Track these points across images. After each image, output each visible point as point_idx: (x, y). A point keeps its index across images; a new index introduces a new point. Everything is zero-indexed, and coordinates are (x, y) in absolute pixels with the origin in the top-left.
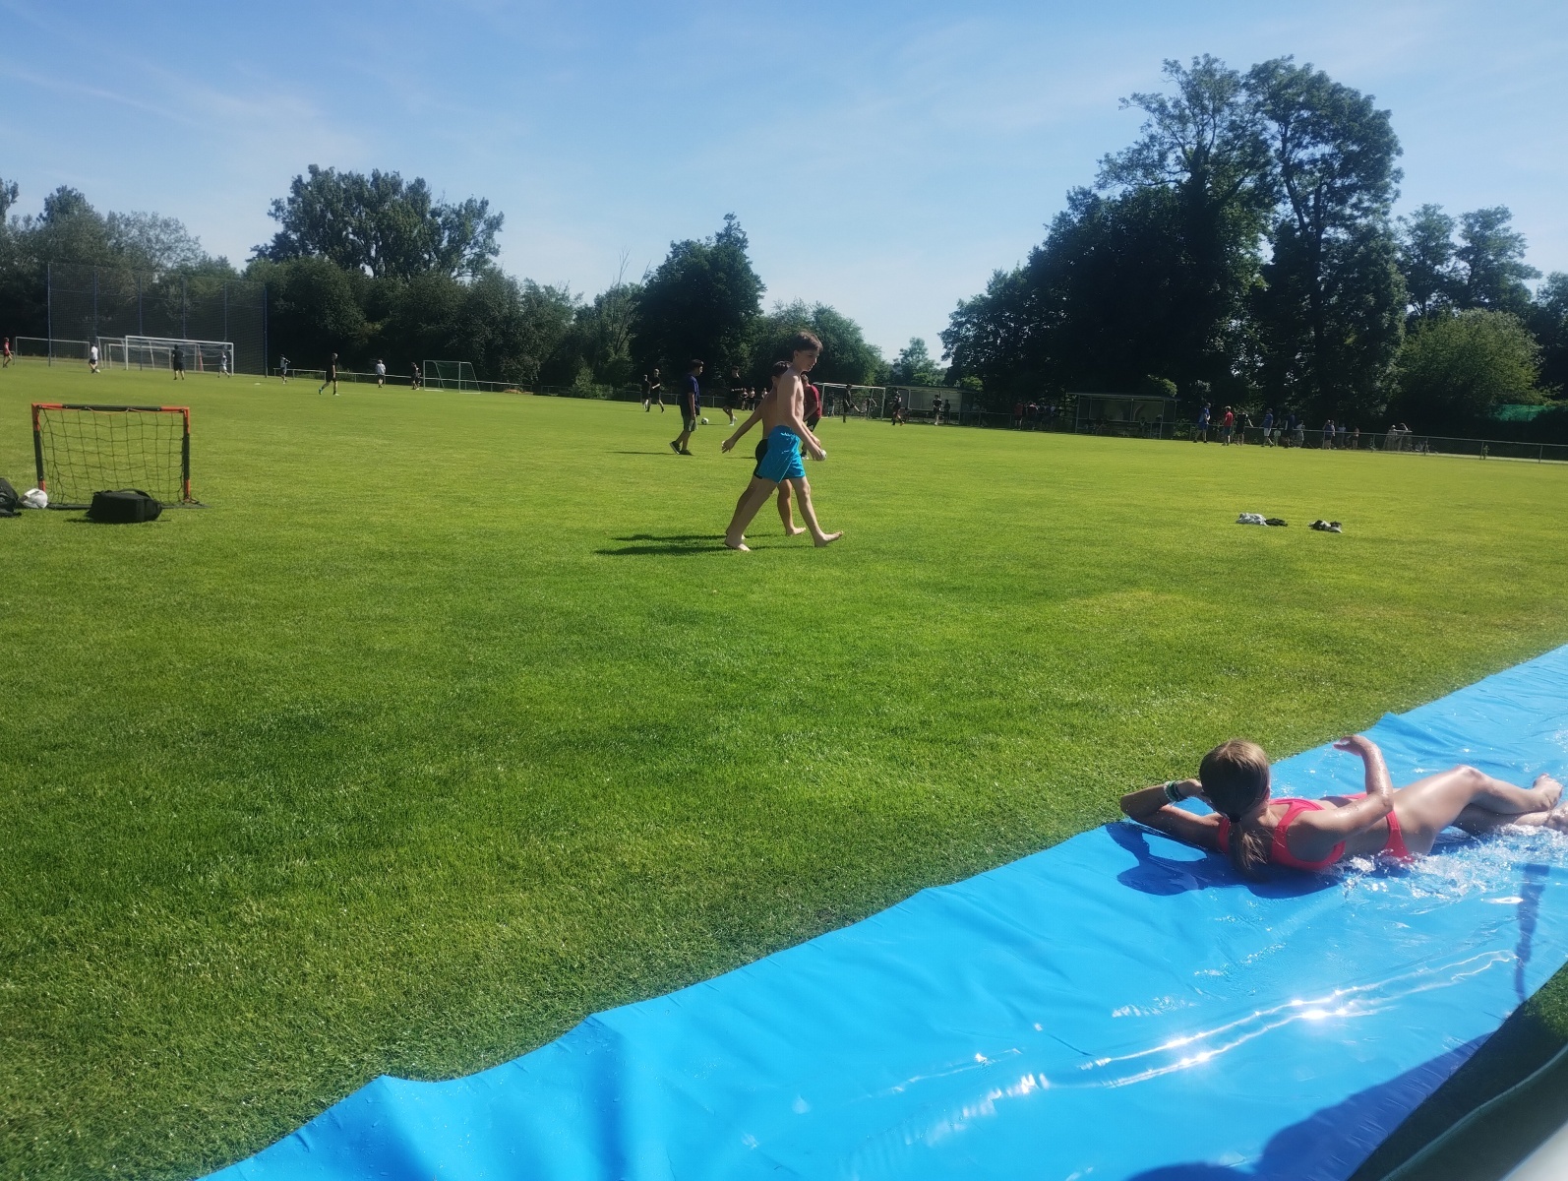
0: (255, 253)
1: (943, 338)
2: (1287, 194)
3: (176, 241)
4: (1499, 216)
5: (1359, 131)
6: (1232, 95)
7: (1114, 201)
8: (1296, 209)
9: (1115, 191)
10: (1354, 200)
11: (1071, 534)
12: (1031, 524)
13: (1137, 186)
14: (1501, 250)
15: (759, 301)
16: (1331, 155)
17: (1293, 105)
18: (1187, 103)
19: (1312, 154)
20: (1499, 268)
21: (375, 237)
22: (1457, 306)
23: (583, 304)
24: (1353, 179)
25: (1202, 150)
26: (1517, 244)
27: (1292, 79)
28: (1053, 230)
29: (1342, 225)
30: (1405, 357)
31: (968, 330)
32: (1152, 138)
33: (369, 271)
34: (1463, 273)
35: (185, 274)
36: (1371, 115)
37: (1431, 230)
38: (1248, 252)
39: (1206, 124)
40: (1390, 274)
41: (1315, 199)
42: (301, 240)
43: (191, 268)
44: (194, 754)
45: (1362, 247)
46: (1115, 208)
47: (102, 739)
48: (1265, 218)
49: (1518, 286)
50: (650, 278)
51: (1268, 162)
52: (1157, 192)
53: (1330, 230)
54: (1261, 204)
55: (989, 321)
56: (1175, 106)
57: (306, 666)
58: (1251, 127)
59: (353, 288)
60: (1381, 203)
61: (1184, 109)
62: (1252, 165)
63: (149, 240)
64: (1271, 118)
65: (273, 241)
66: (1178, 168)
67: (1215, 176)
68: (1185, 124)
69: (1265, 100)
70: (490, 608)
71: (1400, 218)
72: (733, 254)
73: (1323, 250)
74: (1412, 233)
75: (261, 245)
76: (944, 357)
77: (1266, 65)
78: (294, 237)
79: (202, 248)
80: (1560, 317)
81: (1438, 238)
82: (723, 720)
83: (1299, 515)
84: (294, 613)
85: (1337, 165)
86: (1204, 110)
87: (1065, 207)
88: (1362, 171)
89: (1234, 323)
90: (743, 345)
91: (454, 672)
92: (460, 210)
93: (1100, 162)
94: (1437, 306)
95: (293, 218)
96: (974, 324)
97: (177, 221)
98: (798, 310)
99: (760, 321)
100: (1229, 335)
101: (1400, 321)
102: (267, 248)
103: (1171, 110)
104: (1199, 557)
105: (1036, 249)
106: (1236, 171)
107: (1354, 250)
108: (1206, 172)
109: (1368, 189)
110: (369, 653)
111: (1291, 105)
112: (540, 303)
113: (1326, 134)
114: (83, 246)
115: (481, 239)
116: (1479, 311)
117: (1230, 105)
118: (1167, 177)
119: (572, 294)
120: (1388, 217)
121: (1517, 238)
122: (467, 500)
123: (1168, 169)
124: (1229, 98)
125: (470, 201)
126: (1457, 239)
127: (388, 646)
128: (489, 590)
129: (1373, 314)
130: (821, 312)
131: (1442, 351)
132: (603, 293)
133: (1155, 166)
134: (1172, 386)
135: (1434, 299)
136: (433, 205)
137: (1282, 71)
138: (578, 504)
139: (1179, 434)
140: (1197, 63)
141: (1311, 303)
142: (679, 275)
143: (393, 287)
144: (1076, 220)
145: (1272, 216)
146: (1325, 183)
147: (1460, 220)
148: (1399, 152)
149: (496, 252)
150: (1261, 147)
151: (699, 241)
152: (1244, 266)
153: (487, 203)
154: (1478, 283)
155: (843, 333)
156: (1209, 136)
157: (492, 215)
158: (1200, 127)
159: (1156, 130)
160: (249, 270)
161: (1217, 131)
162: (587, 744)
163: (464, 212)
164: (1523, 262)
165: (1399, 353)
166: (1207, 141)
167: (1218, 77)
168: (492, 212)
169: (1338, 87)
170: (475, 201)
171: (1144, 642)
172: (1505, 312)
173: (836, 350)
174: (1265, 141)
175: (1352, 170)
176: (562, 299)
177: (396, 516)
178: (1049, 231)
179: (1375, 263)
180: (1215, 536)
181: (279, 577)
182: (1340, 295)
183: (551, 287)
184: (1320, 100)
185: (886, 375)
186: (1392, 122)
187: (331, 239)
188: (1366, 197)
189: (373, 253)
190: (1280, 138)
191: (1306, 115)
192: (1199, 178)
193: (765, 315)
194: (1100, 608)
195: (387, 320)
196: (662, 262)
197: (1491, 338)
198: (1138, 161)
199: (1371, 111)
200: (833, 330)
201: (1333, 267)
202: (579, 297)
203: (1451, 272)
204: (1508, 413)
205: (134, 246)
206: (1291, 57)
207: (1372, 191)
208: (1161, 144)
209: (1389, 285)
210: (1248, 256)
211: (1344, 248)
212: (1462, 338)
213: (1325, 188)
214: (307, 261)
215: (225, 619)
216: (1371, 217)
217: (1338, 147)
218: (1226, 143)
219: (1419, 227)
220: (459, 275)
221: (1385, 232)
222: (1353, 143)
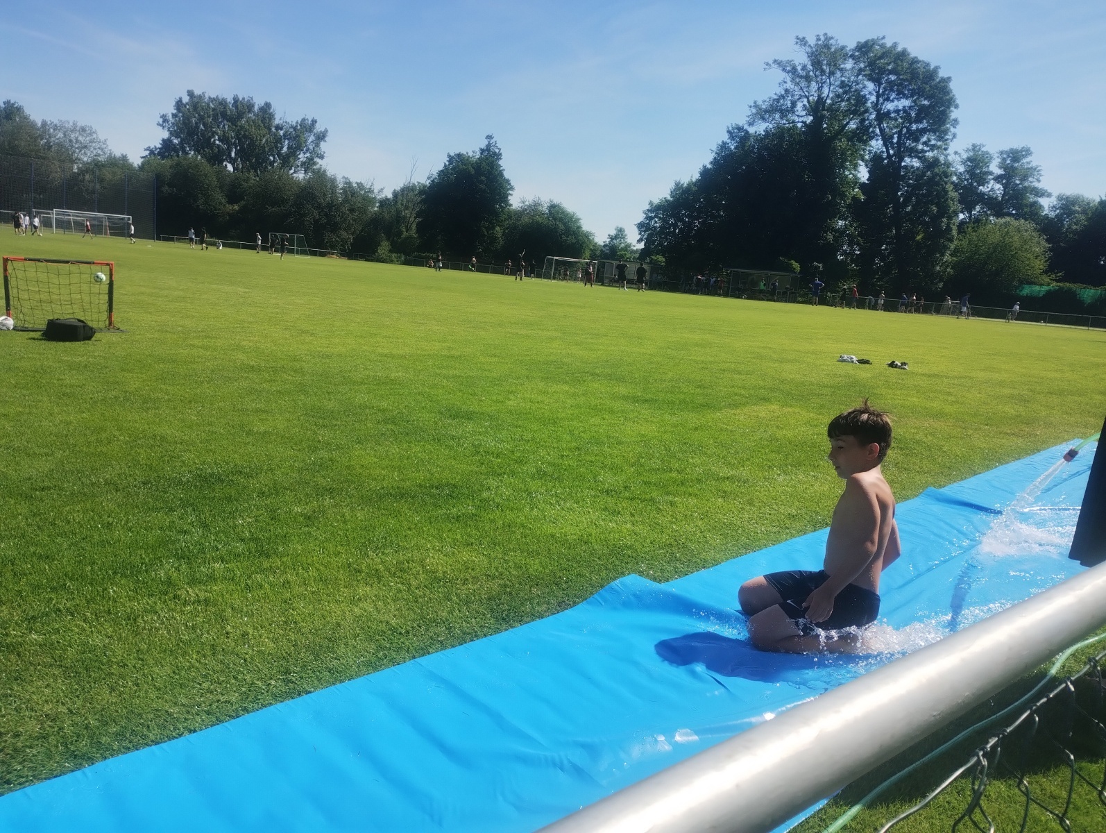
0: (148, 152)
1: (638, 228)
2: (879, 134)
3: (90, 142)
4: (1024, 153)
5: (929, 91)
6: (843, 63)
7: (760, 135)
8: (885, 144)
9: (760, 128)
10: (924, 139)
11: (726, 366)
12: (698, 359)
13: (775, 125)
14: (1025, 177)
15: (509, 198)
16: (910, 107)
17: (885, 71)
18: (811, 67)
19: (897, 106)
20: (1023, 189)
21: (235, 143)
22: (994, 215)
23: (384, 196)
24: (924, 124)
25: (821, 101)
26: (1036, 173)
27: (884, 53)
28: (716, 153)
29: (916, 157)
30: (956, 250)
31: (656, 222)
32: (787, 91)
33: (230, 168)
34: (998, 192)
35: (97, 165)
36: (938, 80)
37: (976, 163)
38: (851, 174)
39: (824, 82)
40: (948, 191)
41: (898, 137)
42: (181, 143)
43: (101, 161)
44: (137, 496)
45: (929, 173)
46: (760, 139)
47: (74, 485)
48: (864, 150)
49: (1036, 202)
50: (432, 179)
51: (866, 111)
52: (789, 129)
53: (907, 161)
54: (860, 140)
55: (671, 216)
56: (802, 69)
57: (208, 441)
58: (855, 85)
59: (218, 179)
60: (943, 142)
61: (809, 71)
62: (855, 113)
63: (71, 141)
64: (869, 80)
65: (161, 144)
66: (804, 113)
67: (830, 119)
68: (810, 82)
69: (865, 67)
70: (330, 405)
71: (956, 153)
72: (492, 163)
73: (902, 173)
74: (964, 163)
75: (152, 147)
76: (639, 241)
77: (866, 43)
78: (176, 141)
79: (109, 148)
80: (1063, 225)
81: (981, 167)
82: (493, 482)
83: (880, 357)
84: (196, 405)
85: (913, 114)
86: (823, 72)
87: (726, 138)
88: (931, 119)
89: (840, 223)
90: (498, 228)
91: (309, 447)
92: (297, 126)
93: (751, 107)
94: (979, 215)
95: (176, 128)
96: (660, 218)
97: (91, 127)
98: (537, 204)
99: (509, 212)
100: (836, 231)
101: (954, 225)
102: (156, 149)
103: (800, 72)
104: (812, 384)
105: (704, 167)
106: (844, 116)
107: (924, 174)
108: (823, 116)
109: (934, 131)
110: (249, 433)
111: (882, 71)
112: (353, 194)
113: (906, 92)
114: (23, 144)
115: (311, 147)
116: (1008, 219)
117: (841, 70)
118: (796, 119)
119: (376, 189)
120: (947, 152)
121: (1036, 169)
122: (307, 332)
123: (797, 113)
124: (840, 65)
125: (304, 120)
126: (995, 168)
127: (262, 429)
128: (329, 393)
129: (936, 219)
130: (553, 207)
131: (981, 246)
132: (398, 189)
133: (788, 111)
134: (796, 266)
135: (978, 210)
136: (277, 122)
137: (877, 47)
138: (385, 337)
139: (800, 299)
140: (819, 40)
141: (893, 211)
142: (453, 177)
143: (247, 180)
144: (732, 147)
145: (868, 148)
146: (905, 127)
147: (997, 155)
148: (957, 107)
149: (322, 157)
150: (861, 100)
151: (467, 153)
152: (848, 183)
153: (316, 122)
154: (1008, 200)
155: (569, 222)
156: (826, 91)
157: (319, 130)
158: (820, 85)
159: (789, 85)
160: (143, 164)
161: (832, 88)
162: (402, 496)
163: (299, 127)
164: (1040, 186)
165: (952, 247)
166: (825, 95)
167: (833, 50)
168: (319, 128)
169: (916, 60)
170: (307, 119)
171: (773, 439)
172: (1026, 220)
173: (563, 234)
174: (864, 96)
175: (924, 118)
176: (369, 192)
177: (260, 342)
178: (714, 154)
179: (938, 184)
180: (823, 370)
181: (182, 381)
182: (913, 206)
183: (361, 183)
184: (903, 68)
185: (598, 253)
186: (952, 86)
187: (203, 144)
188: (933, 137)
189: (233, 155)
190: (875, 94)
191: (893, 79)
192: (818, 120)
193: (514, 207)
194: (743, 416)
195: (243, 203)
196: (441, 167)
197: (1016, 238)
198: (776, 108)
199: (937, 77)
200: (561, 220)
201: (909, 185)
202: (381, 191)
203: (990, 191)
204: (1027, 291)
205: (60, 145)
206: (884, 38)
207: (937, 133)
208: (793, 96)
209: (947, 199)
210: (851, 176)
211: (917, 172)
212: (995, 238)
213: (905, 130)
214: (185, 159)
215: (148, 409)
216: (936, 152)
217: (914, 101)
218: (838, 96)
219: (969, 159)
220: (295, 172)
221: (945, 163)
222: (925, 99)
